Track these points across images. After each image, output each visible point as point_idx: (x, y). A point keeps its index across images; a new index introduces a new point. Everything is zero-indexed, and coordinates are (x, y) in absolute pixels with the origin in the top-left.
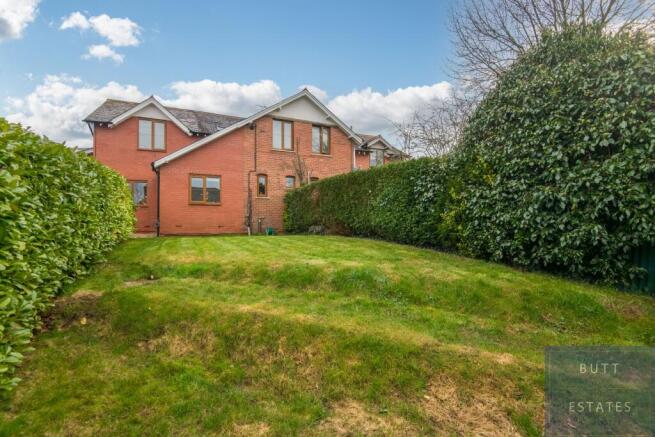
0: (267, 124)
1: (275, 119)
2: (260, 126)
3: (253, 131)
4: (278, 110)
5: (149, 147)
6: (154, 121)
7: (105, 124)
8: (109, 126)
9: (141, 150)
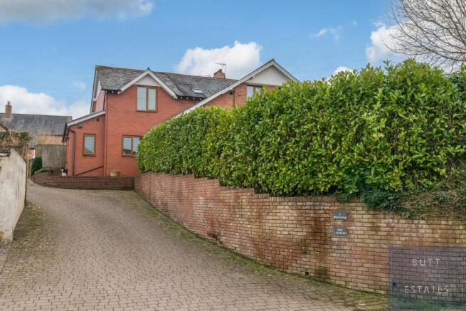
0: (242, 90)
1: (248, 85)
2: (237, 91)
3: (232, 96)
4: (251, 78)
5: (145, 109)
6: (148, 87)
7: (116, 92)
8: (119, 93)
9: (139, 111)
